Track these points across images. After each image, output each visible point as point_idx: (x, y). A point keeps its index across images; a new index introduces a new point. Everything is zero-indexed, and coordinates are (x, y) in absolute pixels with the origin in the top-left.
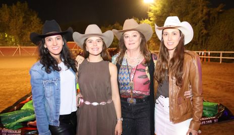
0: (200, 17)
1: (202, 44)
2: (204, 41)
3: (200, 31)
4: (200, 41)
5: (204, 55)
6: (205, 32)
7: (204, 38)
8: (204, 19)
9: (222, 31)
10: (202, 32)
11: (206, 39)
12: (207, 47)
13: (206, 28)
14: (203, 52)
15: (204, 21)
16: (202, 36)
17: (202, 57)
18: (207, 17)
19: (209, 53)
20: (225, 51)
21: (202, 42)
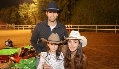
0: (65, 3)
1: (68, 20)
2: (68, 18)
3: (66, 12)
4: (67, 18)
5: (69, 28)
6: (69, 12)
7: (69, 16)
8: (67, 4)
9: (79, 12)
10: (67, 12)
11: (70, 17)
12: (71, 22)
13: (69, 10)
14: (68, 26)
15: (67, 6)
16: (68, 15)
17: (68, 28)
18: (69, 3)
19: (72, 26)
20: (81, 25)
21: (68, 19)
